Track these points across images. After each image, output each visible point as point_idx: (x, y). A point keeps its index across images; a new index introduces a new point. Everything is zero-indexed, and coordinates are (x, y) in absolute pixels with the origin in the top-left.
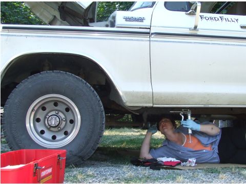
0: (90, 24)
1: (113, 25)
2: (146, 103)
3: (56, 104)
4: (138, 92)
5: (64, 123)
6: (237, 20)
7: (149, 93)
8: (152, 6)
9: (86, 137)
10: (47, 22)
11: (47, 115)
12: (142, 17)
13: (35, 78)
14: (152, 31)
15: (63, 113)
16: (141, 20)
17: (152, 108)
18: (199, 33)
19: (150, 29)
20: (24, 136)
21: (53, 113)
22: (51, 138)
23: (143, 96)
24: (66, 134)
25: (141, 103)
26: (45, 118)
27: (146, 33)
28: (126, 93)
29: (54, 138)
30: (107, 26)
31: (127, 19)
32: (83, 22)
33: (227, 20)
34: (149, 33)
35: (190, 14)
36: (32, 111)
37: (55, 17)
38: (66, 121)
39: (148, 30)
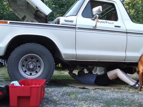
0: (48, 22)
1: (58, 23)
2: (73, 59)
4: (70, 54)
6: (113, 23)
7: (74, 54)
8: (76, 15)
9: (46, 74)
10: (21, 18)
11: (28, 63)
12: (72, 20)
13: (23, 46)
14: (77, 27)
15: (35, 63)
16: (72, 21)
17: (75, 61)
18: (97, 29)
19: (76, 26)
20: (17, 73)
21: (31, 63)
22: (29, 74)
23: (72, 56)
24: (37, 72)
25: (71, 59)
26: (27, 65)
27: (74, 27)
28: (65, 54)
29: (31, 74)
30: (56, 23)
31: (66, 21)
32: (45, 21)
33: (109, 23)
34: (75, 28)
35: (93, 20)
36: (22, 61)
37: (25, 16)
38: (36, 66)
39: (75, 26)
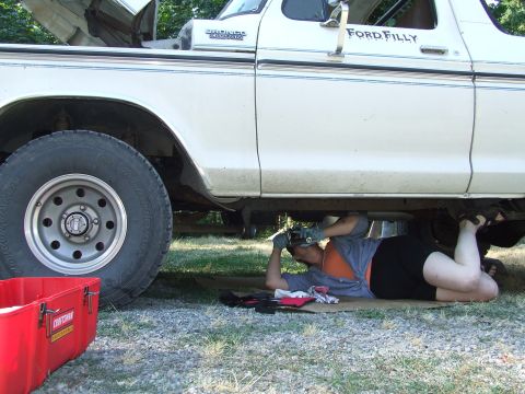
0: (144, 44)
1: (186, 45)
2: (248, 190)
3: (80, 193)
4: (232, 171)
5: (96, 227)
6: (414, 38)
7: (254, 171)
8: (258, 12)
9: (137, 254)
10: (63, 39)
11: (64, 212)
12: (240, 30)
13: (41, 143)
14: (260, 57)
15: (95, 210)
16: (239, 36)
17: (259, 199)
18: (346, 61)
19: (255, 52)
20: (20, 253)
21: (76, 209)
22: (71, 256)
23: (243, 177)
24: (100, 247)
25: (239, 190)
26: (61, 218)
27: (248, 61)
28: (211, 172)
29: (77, 255)
30: (176, 47)
31: (213, 35)
32: (131, 40)
33: (396, 37)
34: (252, 61)
35: (329, 26)
36: (37, 205)
37: (78, 29)
38: (99, 223)
39: (252, 56)
